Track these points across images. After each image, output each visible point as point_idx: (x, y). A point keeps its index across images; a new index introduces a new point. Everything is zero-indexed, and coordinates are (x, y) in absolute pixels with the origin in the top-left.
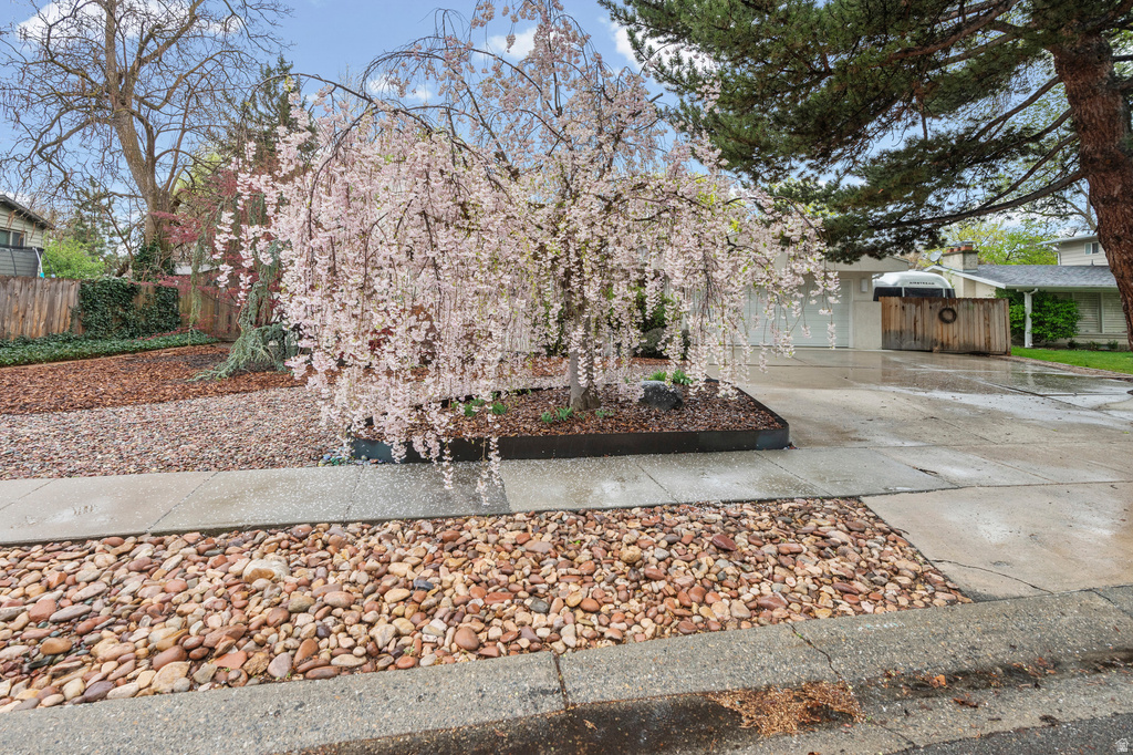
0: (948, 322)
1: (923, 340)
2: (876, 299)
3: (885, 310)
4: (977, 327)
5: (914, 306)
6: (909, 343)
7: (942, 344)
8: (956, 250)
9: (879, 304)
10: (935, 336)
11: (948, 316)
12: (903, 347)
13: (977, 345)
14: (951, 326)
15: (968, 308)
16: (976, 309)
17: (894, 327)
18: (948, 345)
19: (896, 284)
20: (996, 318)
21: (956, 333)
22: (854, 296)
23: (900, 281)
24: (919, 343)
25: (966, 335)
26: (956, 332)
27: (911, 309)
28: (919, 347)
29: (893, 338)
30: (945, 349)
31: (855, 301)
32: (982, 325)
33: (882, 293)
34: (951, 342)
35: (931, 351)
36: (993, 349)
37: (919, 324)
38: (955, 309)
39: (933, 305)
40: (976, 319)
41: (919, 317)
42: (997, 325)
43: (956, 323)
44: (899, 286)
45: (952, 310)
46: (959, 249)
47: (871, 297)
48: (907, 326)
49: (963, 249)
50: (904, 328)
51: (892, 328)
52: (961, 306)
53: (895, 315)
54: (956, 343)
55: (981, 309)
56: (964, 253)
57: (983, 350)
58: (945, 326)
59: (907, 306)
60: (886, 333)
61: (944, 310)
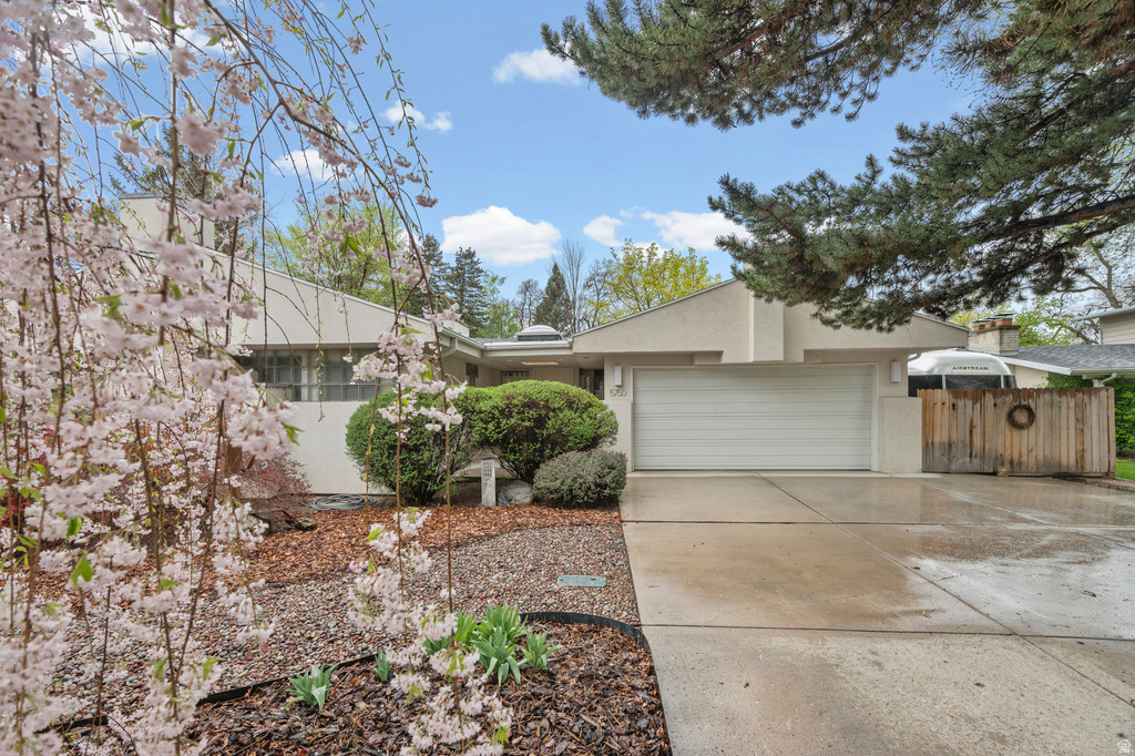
0: (1020, 427)
1: (983, 457)
2: (912, 393)
3: (927, 409)
4: (1064, 434)
5: (970, 403)
6: (961, 461)
7: (1011, 463)
8: (988, 326)
9: (918, 401)
10: (1000, 451)
11: (1022, 417)
12: (954, 467)
13: (1064, 462)
14: (1025, 433)
15: (1052, 404)
16: (1064, 405)
17: (940, 437)
18: (1020, 463)
19: (932, 370)
20: (1095, 419)
21: (1030, 445)
22: (880, 388)
23: (938, 365)
24: (976, 461)
25: (1047, 447)
26: (1032, 442)
27: (965, 405)
28: (978, 470)
29: (937, 454)
30: (1016, 471)
31: (881, 397)
32: (1072, 431)
33: (918, 384)
34: (1024, 459)
35: (995, 474)
36: (1088, 468)
37: (977, 432)
38: (1033, 405)
39: (999, 401)
40: (1064, 422)
41: (977, 421)
42: (1095, 431)
43: (1033, 428)
44: (936, 373)
45: (1028, 409)
46: (993, 324)
47: (905, 389)
48: (959, 435)
49: (999, 323)
50: (954, 437)
51: (937, 439)
52: (1041, 402)
53: (942, 417)
54: (1032, 460)
55: (1072, 404)
56: (1001, 329)
57: (1073, 469)
58: (1016, 433)
59: (960, 403)
60: (928, 447)
61: (1016, 408)
